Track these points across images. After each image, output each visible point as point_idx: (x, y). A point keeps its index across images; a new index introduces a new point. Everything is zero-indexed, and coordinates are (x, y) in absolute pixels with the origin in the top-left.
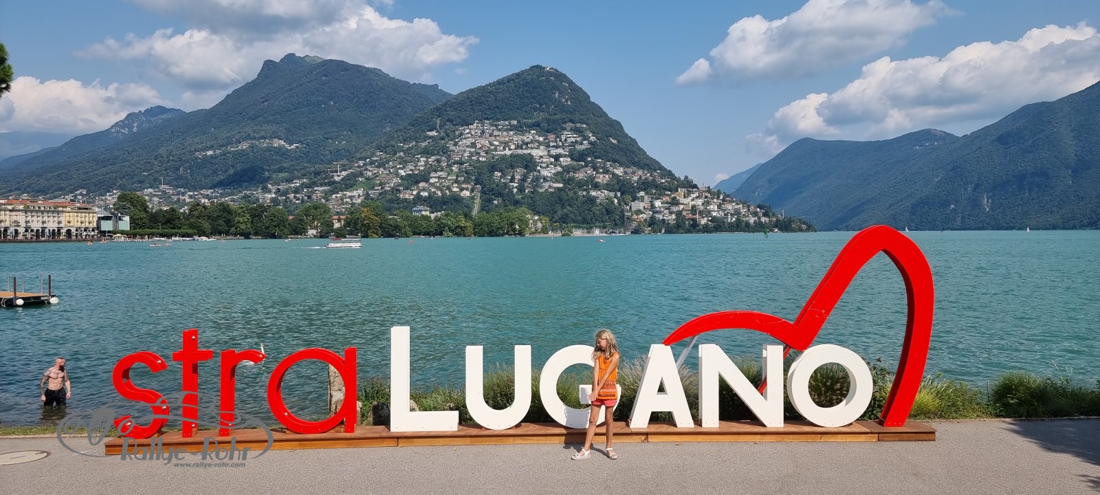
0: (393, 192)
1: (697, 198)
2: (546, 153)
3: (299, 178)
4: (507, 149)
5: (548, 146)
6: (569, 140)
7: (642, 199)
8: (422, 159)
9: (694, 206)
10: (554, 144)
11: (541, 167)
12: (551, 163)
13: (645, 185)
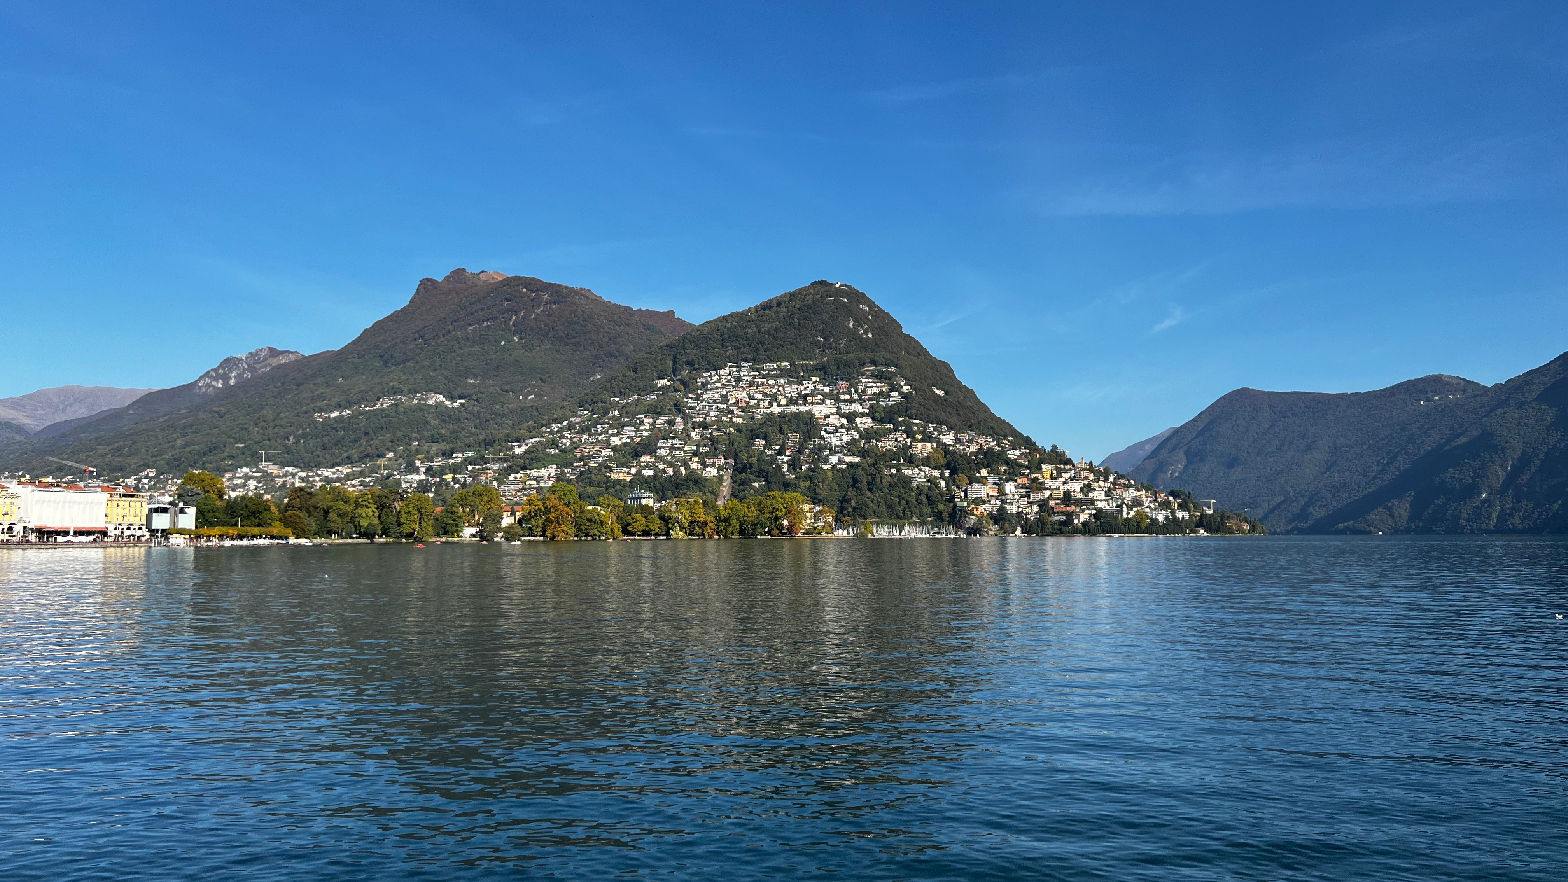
0: (600, 470)
1: (1072, 479)
2: (834, 410)
3: (462, 451)
4: (775, 404)
5: (837, 400)
6: (869, 391)
7: (983, 481)
8: (646, 420)
9: (1067, 494)
10: (847, 397)
11: (826, 431)
12: (842, 426)
13: (989, 459)
